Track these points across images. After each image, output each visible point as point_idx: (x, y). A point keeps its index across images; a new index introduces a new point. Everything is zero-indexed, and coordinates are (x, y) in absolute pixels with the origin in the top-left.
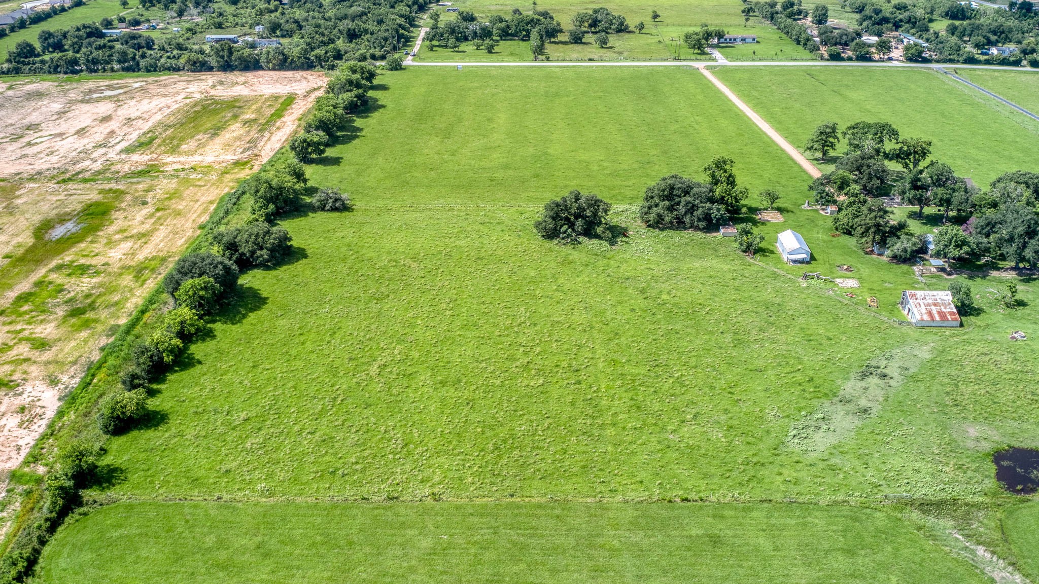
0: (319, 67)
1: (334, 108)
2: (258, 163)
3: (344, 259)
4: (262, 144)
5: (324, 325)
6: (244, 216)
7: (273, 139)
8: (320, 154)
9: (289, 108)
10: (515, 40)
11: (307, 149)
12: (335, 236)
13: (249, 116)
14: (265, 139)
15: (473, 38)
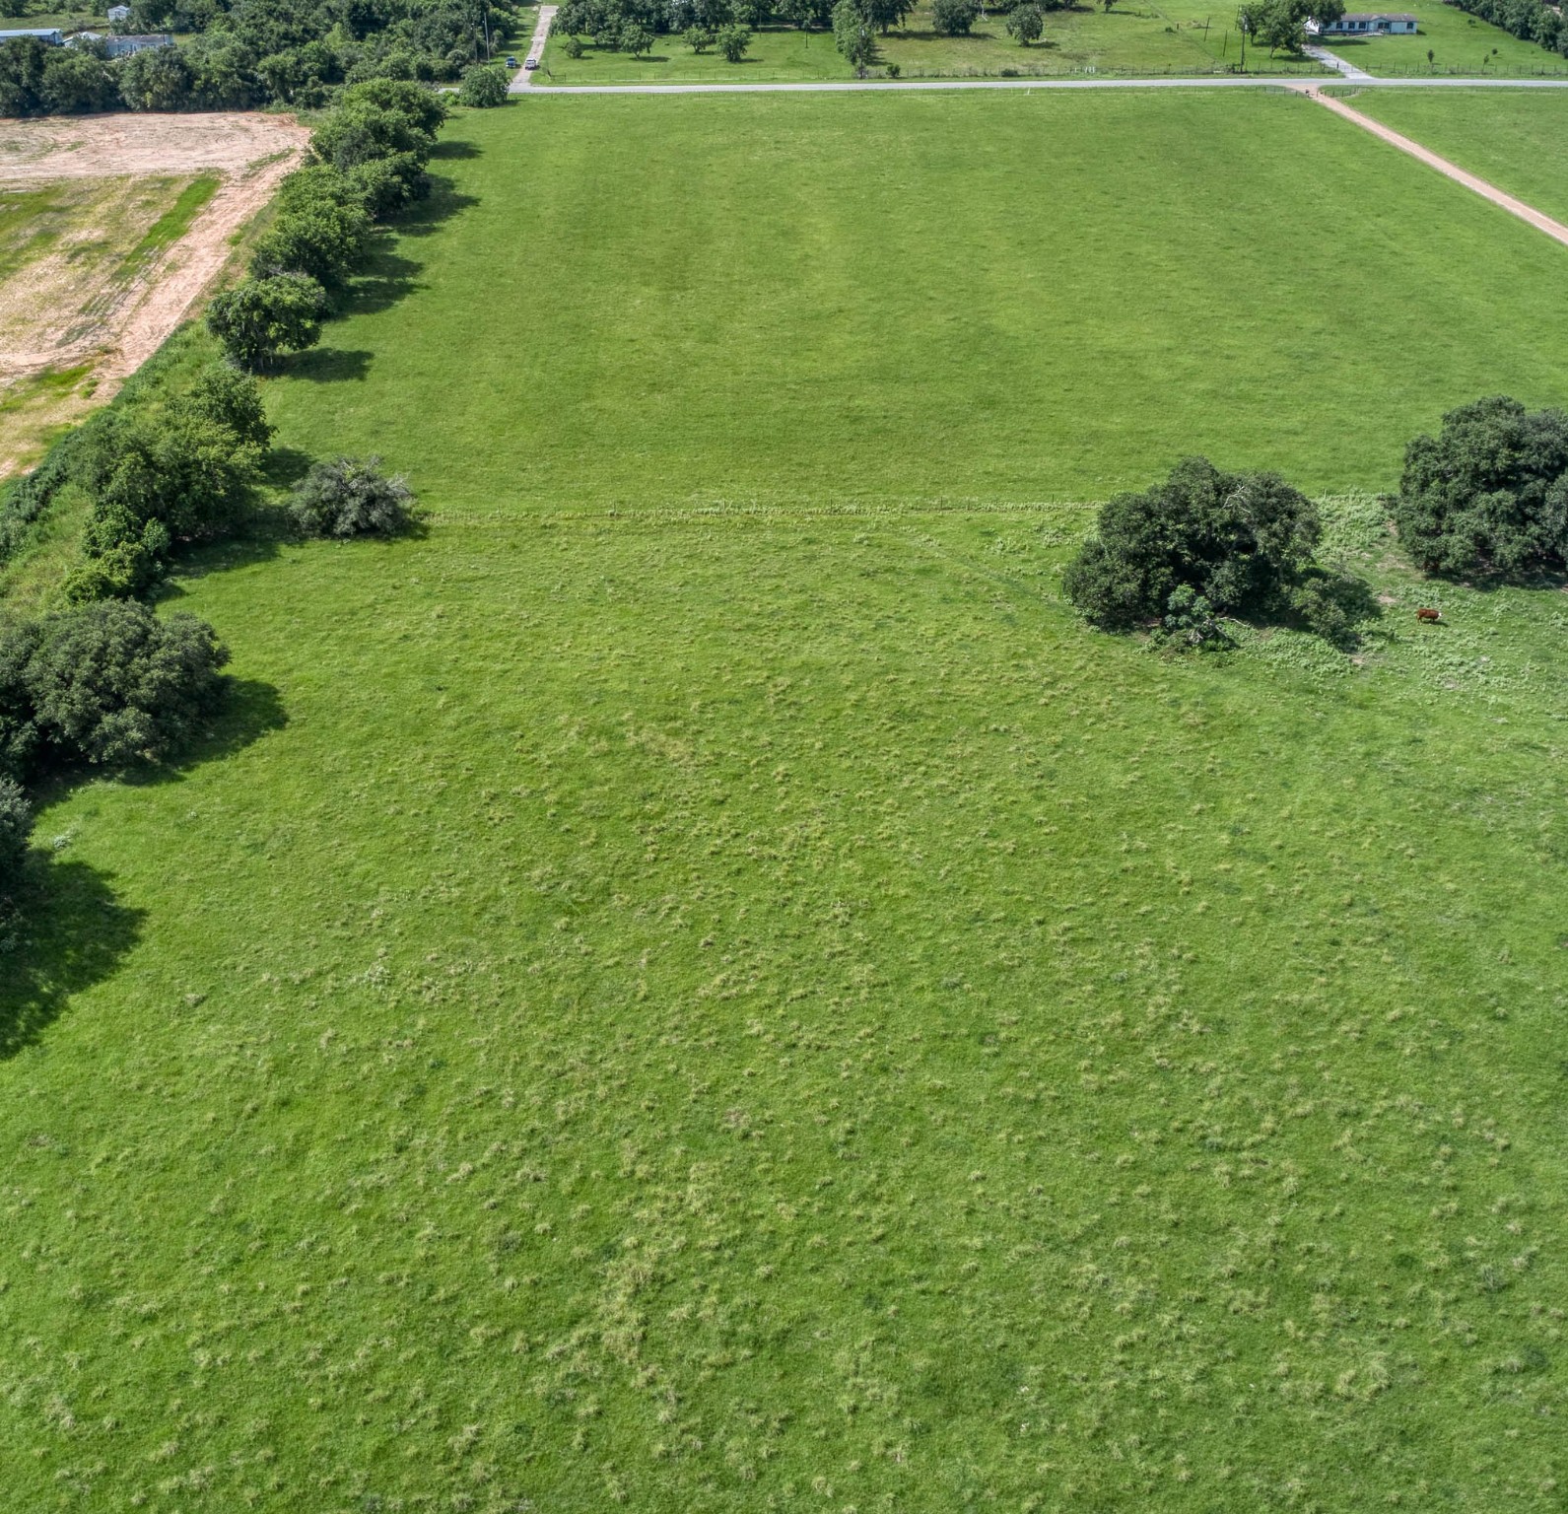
0: (281, 100)
1: (340, 204)
2: (109, 375)
3: (420, 730)
4: (123, 313)
5: (375, 1048)
6: (61, 562)
7: (159, 299)
8: (302, 345)
9: (201, 209)
10: (788, 30)
11: (263, 329)
12: (378, 634)
13: (86, 233)
14: (134, 299)
15: (684, 25)
